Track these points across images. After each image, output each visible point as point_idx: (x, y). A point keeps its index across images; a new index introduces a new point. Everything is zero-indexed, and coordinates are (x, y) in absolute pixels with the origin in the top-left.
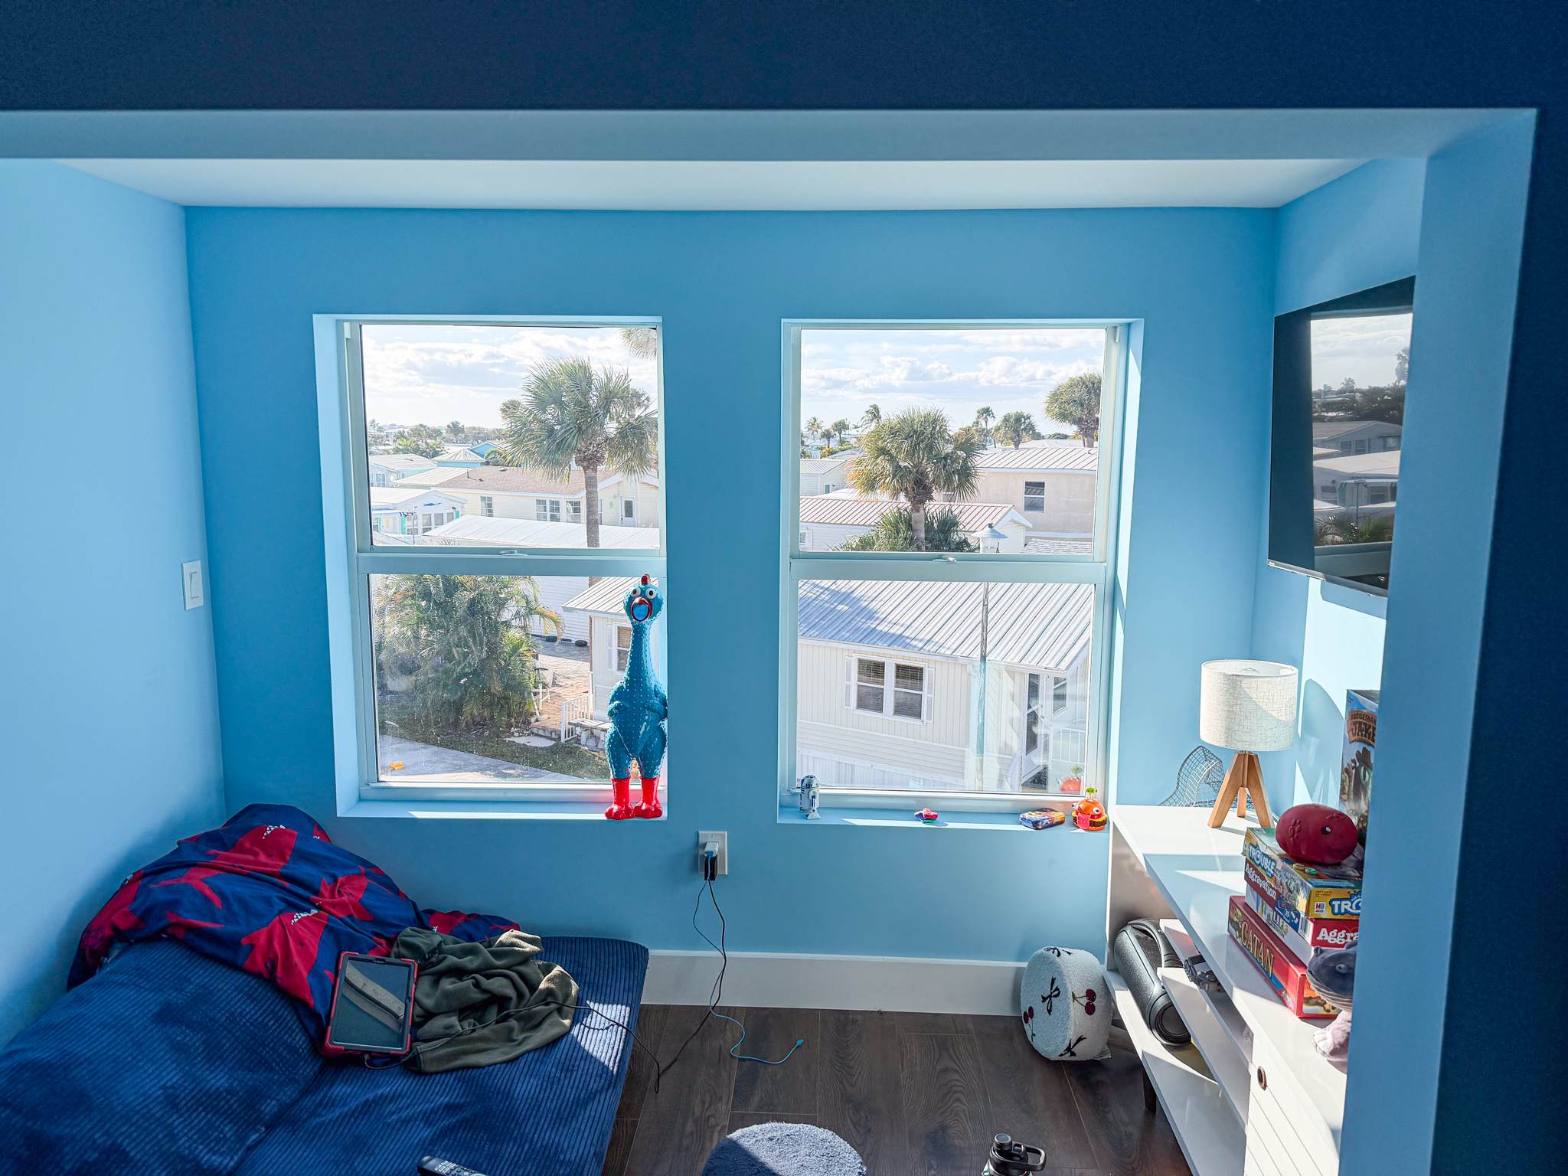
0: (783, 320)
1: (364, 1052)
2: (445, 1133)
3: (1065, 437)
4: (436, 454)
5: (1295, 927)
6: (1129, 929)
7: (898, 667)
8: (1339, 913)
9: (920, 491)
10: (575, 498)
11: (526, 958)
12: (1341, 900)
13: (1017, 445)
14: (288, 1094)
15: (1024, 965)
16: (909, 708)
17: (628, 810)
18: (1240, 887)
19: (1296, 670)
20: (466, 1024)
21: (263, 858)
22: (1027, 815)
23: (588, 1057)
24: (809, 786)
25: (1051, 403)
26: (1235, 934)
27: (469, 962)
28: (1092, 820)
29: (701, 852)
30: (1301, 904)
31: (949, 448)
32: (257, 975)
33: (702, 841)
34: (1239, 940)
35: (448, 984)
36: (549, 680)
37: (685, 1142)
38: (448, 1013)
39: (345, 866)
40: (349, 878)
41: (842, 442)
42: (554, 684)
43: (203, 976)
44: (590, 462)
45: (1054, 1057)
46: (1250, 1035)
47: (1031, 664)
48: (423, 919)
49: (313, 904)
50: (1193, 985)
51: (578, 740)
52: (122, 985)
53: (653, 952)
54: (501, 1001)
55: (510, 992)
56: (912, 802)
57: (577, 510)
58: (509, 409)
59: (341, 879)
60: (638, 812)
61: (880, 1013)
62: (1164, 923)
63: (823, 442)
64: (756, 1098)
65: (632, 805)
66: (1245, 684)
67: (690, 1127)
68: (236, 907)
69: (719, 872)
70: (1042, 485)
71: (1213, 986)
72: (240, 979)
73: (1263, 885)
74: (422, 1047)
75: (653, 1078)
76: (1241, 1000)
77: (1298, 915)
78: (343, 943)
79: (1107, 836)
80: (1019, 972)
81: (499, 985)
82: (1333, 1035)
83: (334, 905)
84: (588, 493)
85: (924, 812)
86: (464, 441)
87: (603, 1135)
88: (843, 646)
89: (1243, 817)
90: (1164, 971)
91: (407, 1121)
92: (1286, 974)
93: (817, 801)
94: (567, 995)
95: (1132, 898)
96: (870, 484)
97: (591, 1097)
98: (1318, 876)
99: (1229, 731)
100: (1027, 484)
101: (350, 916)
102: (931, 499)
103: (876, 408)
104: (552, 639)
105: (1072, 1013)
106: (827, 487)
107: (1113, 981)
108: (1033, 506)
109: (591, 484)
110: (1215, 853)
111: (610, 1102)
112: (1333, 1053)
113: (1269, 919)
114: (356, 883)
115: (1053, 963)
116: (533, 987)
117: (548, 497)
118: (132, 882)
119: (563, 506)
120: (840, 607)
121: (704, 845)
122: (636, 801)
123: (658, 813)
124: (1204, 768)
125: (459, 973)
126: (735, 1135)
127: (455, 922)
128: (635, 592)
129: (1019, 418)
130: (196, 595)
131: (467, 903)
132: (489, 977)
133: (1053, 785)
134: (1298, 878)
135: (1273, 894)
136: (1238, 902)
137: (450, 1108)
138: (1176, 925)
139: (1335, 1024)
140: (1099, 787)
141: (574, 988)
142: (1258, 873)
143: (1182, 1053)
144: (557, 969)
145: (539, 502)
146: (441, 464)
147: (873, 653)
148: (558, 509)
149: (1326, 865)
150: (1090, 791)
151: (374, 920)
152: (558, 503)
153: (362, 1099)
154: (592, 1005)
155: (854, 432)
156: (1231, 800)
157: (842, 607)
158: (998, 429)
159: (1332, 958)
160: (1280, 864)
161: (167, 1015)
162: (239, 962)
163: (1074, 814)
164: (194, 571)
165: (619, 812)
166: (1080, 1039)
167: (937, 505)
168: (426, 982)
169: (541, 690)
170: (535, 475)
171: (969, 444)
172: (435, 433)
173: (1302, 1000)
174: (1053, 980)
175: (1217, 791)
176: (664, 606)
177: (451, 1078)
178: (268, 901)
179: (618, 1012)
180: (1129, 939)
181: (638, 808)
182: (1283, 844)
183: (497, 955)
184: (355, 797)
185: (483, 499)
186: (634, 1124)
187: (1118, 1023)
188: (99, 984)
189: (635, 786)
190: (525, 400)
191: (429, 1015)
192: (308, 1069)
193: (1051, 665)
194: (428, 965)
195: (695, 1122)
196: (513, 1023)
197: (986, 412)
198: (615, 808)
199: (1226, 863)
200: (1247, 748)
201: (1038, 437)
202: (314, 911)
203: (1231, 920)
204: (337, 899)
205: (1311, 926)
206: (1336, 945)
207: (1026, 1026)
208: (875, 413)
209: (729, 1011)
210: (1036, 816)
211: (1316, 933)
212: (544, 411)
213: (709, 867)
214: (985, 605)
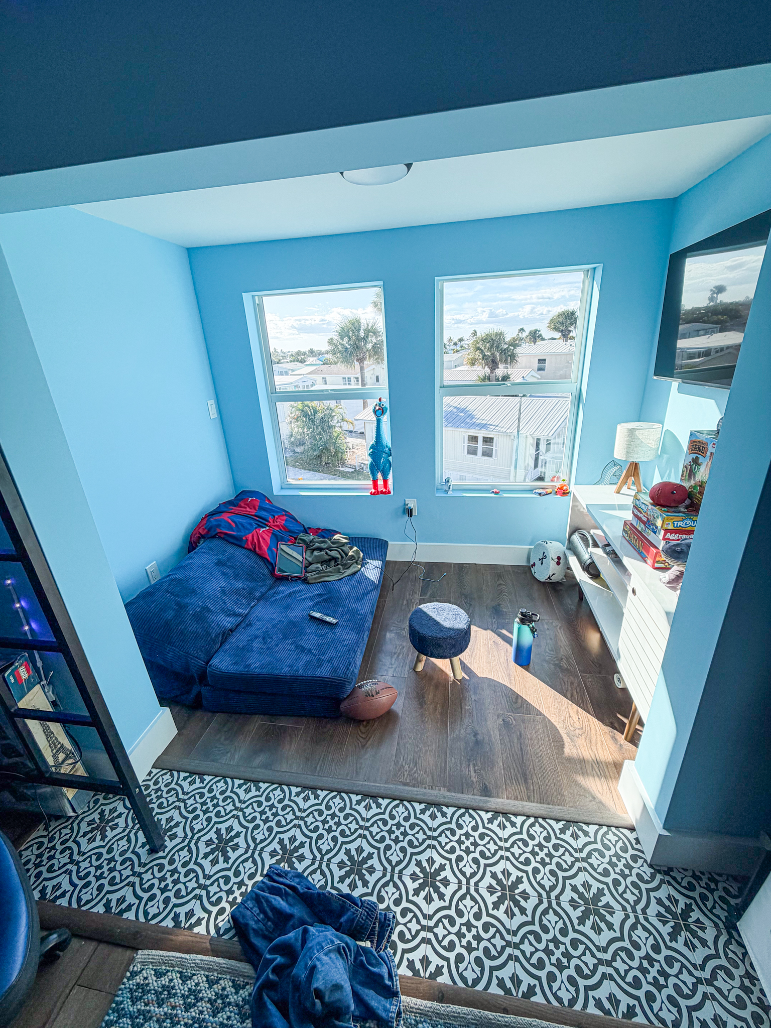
0: (436, 278)
1: (289, 576)
2: (317, 604)
3: (555, 339)
4: (305, 362)
5: (655, 533)
6: (576, 533)
7: (484, 438)
8: (677, 527)
9: (494, 365)
10: (356, 376)
11: (344, 544)
12: (678, 521)
13: (535, 343)
14: (263, 590)
15: (533, 547)
16: (488, 454)
17: (378, 492)
18: (629, 516)
19: (661, 426)
20: (323, 567)
21: (248, 509)
22: (537, 491)
23: (367, 578)
24: (448, 481)
25: (550, 324)
26: (625, 535)
27: (323, 546)
28: (564, 492)
29: (406, 507)
30: (659, 523)
31: (506, 346)
32: (250, 550)
33: (406, 503)
34: (627, 538)
35: (316, 553)
36: (351, 447)
37: (403, 607)
38: (317, 563)
39: (278, 512)
40: (279, 516)
41: (461, 347)
42: (353, 448)
43: (231, 550)
44: (361, 360)
45: (542, 580)
46: (629, 575)
47: (538, 435)
48: (306, 531)
49: (267, 525)
50: (605, 555)
51: (362, 469)
52: (204, 553)
53: (389, 542)
54: (335, 559)
55: (339, 556)
56: (489, 487)
57: (357, 381)
58: (331, 341)
59: (276, 516)
60: (382, 492)
61: (475, 564)
62: (592, 531)
63: (453, 347)
64: (429, 593)
65: (380, 490)
66: (637, 433)
67: (405, 602)
68: (240, 526)
69: (414, 514)
70: (545, 360)
71: (613, 556)
72: (244, 551)
73: (640, 515)
74: (308, 574)
75: (392, 585)
76: (626, 561)
77: (657, 527)
78: (278, 539)
79: (568, 499)
80: (530, 549)
81: (334, 553)
82: (669, 576)
83: (275, 526)
84: (361, 373)
85: (494, 491)
86: (315, 355)
87: (373, 605)
88: (462, 430)
89: (629, 489)
90: (591, 549)
91: (304, 599)
92: (648, 552)
93: (451, 487)
94: (359, 557)
95: (578, 523)
96: (473, 363)
97: (368, 593)
98: (668, 512)
99: (628, 453)
100: (539, 360)
101: (280, 529)
102: (498, 368)
103: (476, 332)
104: (351, 432)
105: (551, 565)
106: (456, 366)
107: (568, 553)
108: (540, 369)
109: (362, 369)
110: (616, 503)
111: (375, 595)
112: (668, 583)
113: (642, 529)
114: (281, 518)
115: (544, 546)
116: (346, 555)
117: (347, 376)
118: (205, 518)
119: (352, 379)
120: (461, 414)
121: (407, 505)
122: (381, 488)
123: (389, 493)
124: (614, 469)
125: (320, 549)
126: (421, 607)
127: (317, 531)
128: (376, 405)
129: (536, 331)
130: (214, 414)
131: (322, 525)
132: (331, 551)
133: (547, 478)
134: (659, 512)
135: (645, 519)
136: (628, 523)
137: (319, 595)
138: (599, 532)
139: (670, 571)
140: (567, 479)
141: (362, 554)
142: (639, 511)
143: (598, 580)
144: (355, 548)
145: (343, 378)
146: (307, 365)
147: (473, 432)
148: (350, 381)
149: (671, 507)
150: (563, 480)
151: (290, 531)
152: (350, 378)
153: (289, 592)
154: (368, 561)
155: (467, 342)
156: (625, 482)
157: (462, 414)
158: (527, 337)
159: (674, 545)
160: (650, 507)
161: (219, 563)
162: (243, 545)
163: (556, 490)
164: (212, 403)
165: (375, 492)
166: (554, 574)
167: (500, 371)
168: (308, 552)
169: (348, 450)
170: (341, 367)
171: (515, 343)
172: (304, 354)
173: (655, 561)
174: (544, 553)
175: (619, 479)
176: (388, 411)
177: (319, 585)
178: (251, 524)
179: (378, 563)
180: (576, 538)
181: (382, 491)
182: (652, 498)
183: (333, 543)
184: (280, 488)
185: (323, 378)
186: (385, 601)
187: (569, 568)
188: (196, 552)
189: (380, 483)
190: (335, 337)
191: (311, 564)
192: (270, 582)
193: (546, 434)
194: (309, 546)
195: (407, 600)
196: (340, 566)
197: (522, 330)
198: (373, 491)
199: (621, 507)
200: (635, 460)
201: (543, 339)
202: (268, 528)
203: (624, 530)
204: (276, 524)
205: (663, 532)
206: (674, 540)
207: (532, 569)
208: (475, 333)
209: (418, 563)
210: (540, 491)
211: (665, 535)
212: (343, 341)
213: (410, 512)
214: (520, 411)
